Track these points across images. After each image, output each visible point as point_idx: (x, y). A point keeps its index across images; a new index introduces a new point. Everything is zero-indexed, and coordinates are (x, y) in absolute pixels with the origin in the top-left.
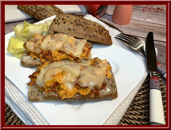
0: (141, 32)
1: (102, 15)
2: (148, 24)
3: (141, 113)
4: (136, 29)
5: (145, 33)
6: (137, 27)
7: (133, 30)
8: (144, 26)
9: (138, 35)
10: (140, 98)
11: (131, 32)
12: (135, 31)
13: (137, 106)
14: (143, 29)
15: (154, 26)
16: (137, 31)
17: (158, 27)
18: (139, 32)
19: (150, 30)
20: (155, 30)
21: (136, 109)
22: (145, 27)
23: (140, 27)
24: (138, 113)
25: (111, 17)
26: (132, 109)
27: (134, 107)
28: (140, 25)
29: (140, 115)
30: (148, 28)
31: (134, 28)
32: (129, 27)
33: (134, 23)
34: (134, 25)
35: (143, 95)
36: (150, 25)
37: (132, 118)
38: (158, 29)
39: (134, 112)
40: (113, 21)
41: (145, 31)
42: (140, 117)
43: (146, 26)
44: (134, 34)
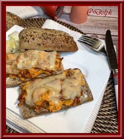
0: (99, 28)
1: (60, 15)
2: (103, 19)
3: (110, 105)
4: (94, 26)
5: (102, 29)
6: (94, 24)
7: (92, 27)
8: (100, 21)
9: (97, 32)
10: (108, 93)
11: (90, 30)
12: (93, 28)
13: (107, 100)
14: (100, 25)
15: (109, 20)
16: (95, 28)
17: (112, 21)
18: (97, 29)
19: (106, 25)
20: (110, 24)
21: (106, 103)
22: (102, 23)
23: (97, 23)
24: (108, 105)
25: (68, 16)
26: (103, 103)
27: (104, 101)
28: (97, 21)
29: (109, 107)
30: (103, 23)
31: (92, 25)
32: (87, 25)
33: (91, 19)
34: (91, 21)
35: (109, 90)
36: (105, 20)
37: (104, 111)
38: (113, 23)
39: (105, 105)
40: (71, 20)
41: (102, 27)
42: (110, 108)
43: (102, 21)
44: (93, 32)
